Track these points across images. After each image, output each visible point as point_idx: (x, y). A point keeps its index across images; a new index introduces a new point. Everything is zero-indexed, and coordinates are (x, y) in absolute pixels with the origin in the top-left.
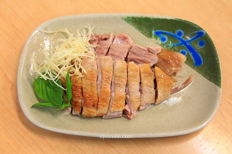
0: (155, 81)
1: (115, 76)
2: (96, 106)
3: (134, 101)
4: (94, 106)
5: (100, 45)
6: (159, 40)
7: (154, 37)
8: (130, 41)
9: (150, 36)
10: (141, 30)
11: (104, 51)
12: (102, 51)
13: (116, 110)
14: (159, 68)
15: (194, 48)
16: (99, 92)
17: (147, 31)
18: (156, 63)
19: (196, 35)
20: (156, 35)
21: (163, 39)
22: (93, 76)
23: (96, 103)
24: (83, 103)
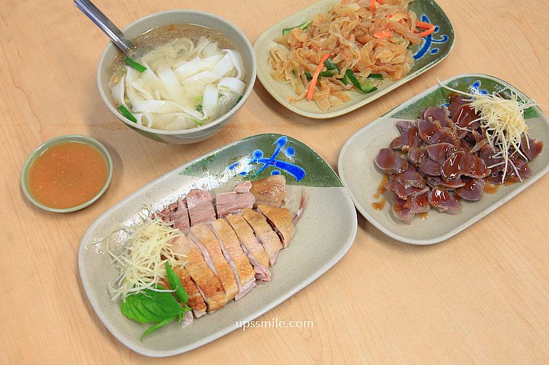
0: (269, 221)
1: (222, 241)
2: (220, 289)
4: (218, 290)
5: (175, 219)
8: (207, 195)
11: (185, 223)
14: (262, 204)
15: (284, 162)
16: (215, 272)
18: (255, 202)
19: (278, 146)
23: (219, 285)
24: (203, 294)
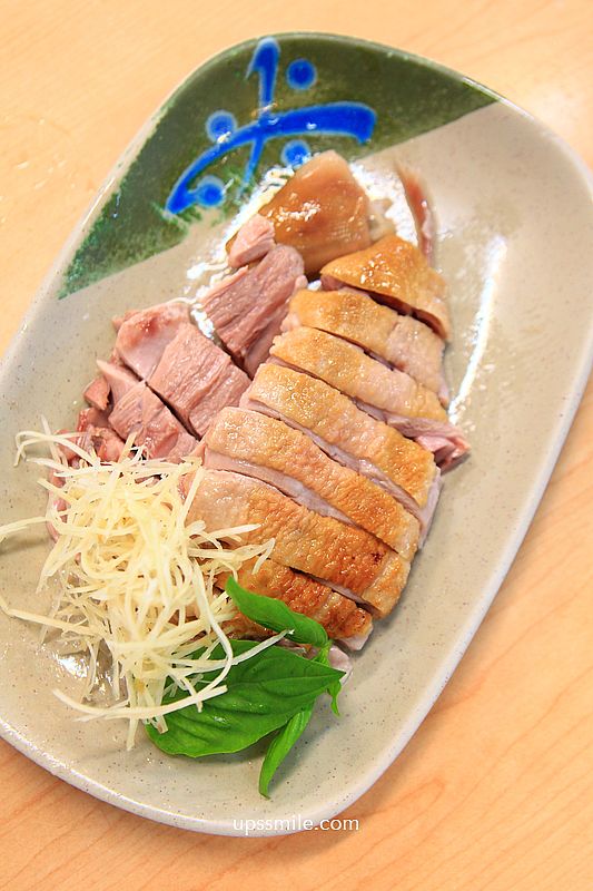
0: (381, 299)
1: (310, 429)
2: (380, 552)
3: (420, 408)
4: (377, 557)
5: (132, 427)
6: (204, 209)
7: (186, 224)
8: (170, 314)
9: (173, 234)
10: (137, 255)
11: (167, 425)
12: (165, 431)
13: (427, 484)
14: (334, 259)
15: (299, 110)
16: (338, 516)
17: (152, 234)
18: (303, 263)
19: (262, 74)
20: (181, 211)
21: (212, 195)
22: (272, 506)
23: (371, 543)
24: (347, 592)
